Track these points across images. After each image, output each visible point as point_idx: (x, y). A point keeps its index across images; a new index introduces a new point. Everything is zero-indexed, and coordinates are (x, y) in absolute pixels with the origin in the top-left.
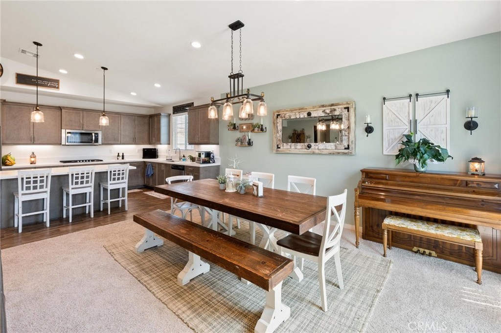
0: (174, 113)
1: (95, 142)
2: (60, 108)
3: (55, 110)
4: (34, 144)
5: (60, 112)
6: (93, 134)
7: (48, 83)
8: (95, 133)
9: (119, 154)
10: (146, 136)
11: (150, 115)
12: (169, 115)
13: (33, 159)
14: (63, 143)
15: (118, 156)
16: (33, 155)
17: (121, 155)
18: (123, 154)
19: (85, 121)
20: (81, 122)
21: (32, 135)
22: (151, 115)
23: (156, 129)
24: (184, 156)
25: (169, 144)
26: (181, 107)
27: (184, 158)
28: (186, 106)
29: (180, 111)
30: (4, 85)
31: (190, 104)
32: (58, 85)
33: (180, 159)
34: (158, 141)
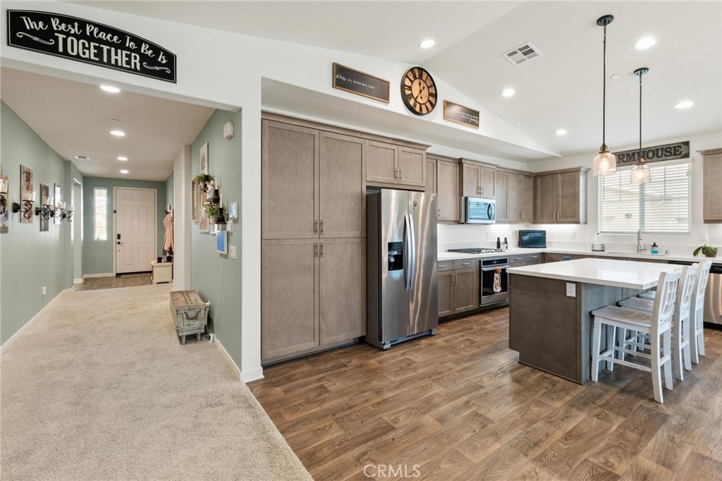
1: (493, 219)
2: (460, 162)
3: (453, 164)
5: (458, 168)
6: (492, 205)
7: (470, 118)
9: (499, 239)
10: (530, 209)
11: (536, 173)
12: (587, 171)
14: (463, 221)
15: (499, 243)
18: (506, 239)
19: (482, 183)
22: (539, 173)
23: (562, 197)
24: (654, 245)
25: (586, 223)
26: (634, 154)
27: (655, 249)
28: (657, 150)
29: (627, 161)
30: (434, 121)
31: (672, 146)
32: (478, 120)
33: (639, 250)
34: (567, 217)
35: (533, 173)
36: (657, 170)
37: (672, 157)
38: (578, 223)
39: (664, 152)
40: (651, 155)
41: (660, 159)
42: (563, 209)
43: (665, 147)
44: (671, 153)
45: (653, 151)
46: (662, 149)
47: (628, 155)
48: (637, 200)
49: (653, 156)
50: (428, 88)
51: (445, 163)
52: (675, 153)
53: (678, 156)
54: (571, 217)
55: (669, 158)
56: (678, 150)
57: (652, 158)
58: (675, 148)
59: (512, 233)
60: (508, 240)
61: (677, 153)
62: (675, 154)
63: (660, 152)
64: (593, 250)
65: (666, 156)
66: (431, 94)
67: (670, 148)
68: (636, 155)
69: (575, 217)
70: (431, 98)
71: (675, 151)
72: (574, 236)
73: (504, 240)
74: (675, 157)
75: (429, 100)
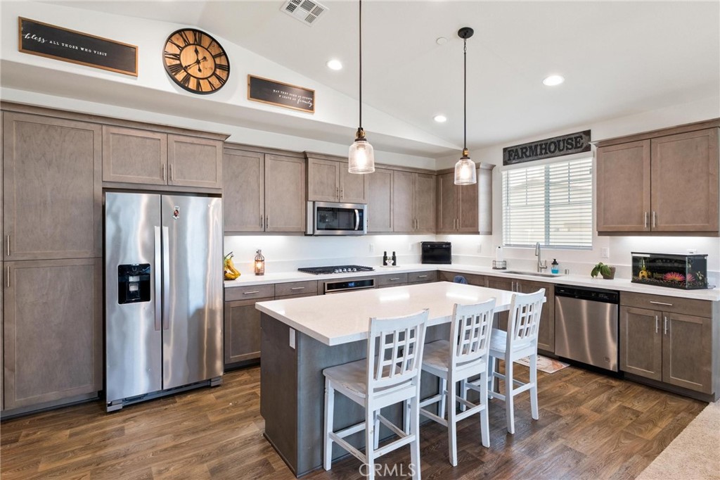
0: (505, 163)
1: (358, 229)
2: (305, 156)
3: (296, 160)
4: (265, 232)
5: (304, 165)
6: (357, 211)
7: (297, 98)
8: (358, 210)
9: (385, 253)
10: (431, 215)
11: (438, 171)
12: (491, 168)
13: (259, 265)
14: (310, 231)
15: (385, 258)
16: (259, 258)
17: (390, 255)
18: (394, 253)
19: (342, 184)
20: (337, 185)
21: (262, 213)
22: (441, 171)
23: (462, 200)
24: (555, 263)
25: (490, 233)
26: (536, 146)
27: (556, 267)
28: (559, 141)
29: (530, 156)
30: (230, 102)
31: (573, 136)
32: (312, 102)
33: (540, 268)
34: (467, 226)
35: (434, 171)
36: (560, 166)
37: (574, 151)
38: (477, 233)
39: (566, 144)
40: (552, 147)
41: (562, 152)
42: (463, 216)
43: (566, 138)
44: (572, 144)
45: (555, 143)
46: (564, 140)
47: (531, 147)
48: (541, 205)
49: (555, 150)
50: (214, 57)
51: (280, 158)
52: (576, 145)
53: (580, 150)
54: (471, 226)
55: (570, 151)
56: (579, 142)
57: (553, 152)
58: (576, 138)
59: (413, 246)
60: (396, 255)
61: (578, 145)
62: (577, 147)
63: (562, 144)
64: (495, 268)
65: (568, 149)
66: (217, 66)
67: (571, 139)
68: (539, 148)
69: (474, 226)
70: (218, 72)
71: (576, 142)
72: (480, 250)
73: (392, 255)
74: (577, 150)
75: (214, 74)
